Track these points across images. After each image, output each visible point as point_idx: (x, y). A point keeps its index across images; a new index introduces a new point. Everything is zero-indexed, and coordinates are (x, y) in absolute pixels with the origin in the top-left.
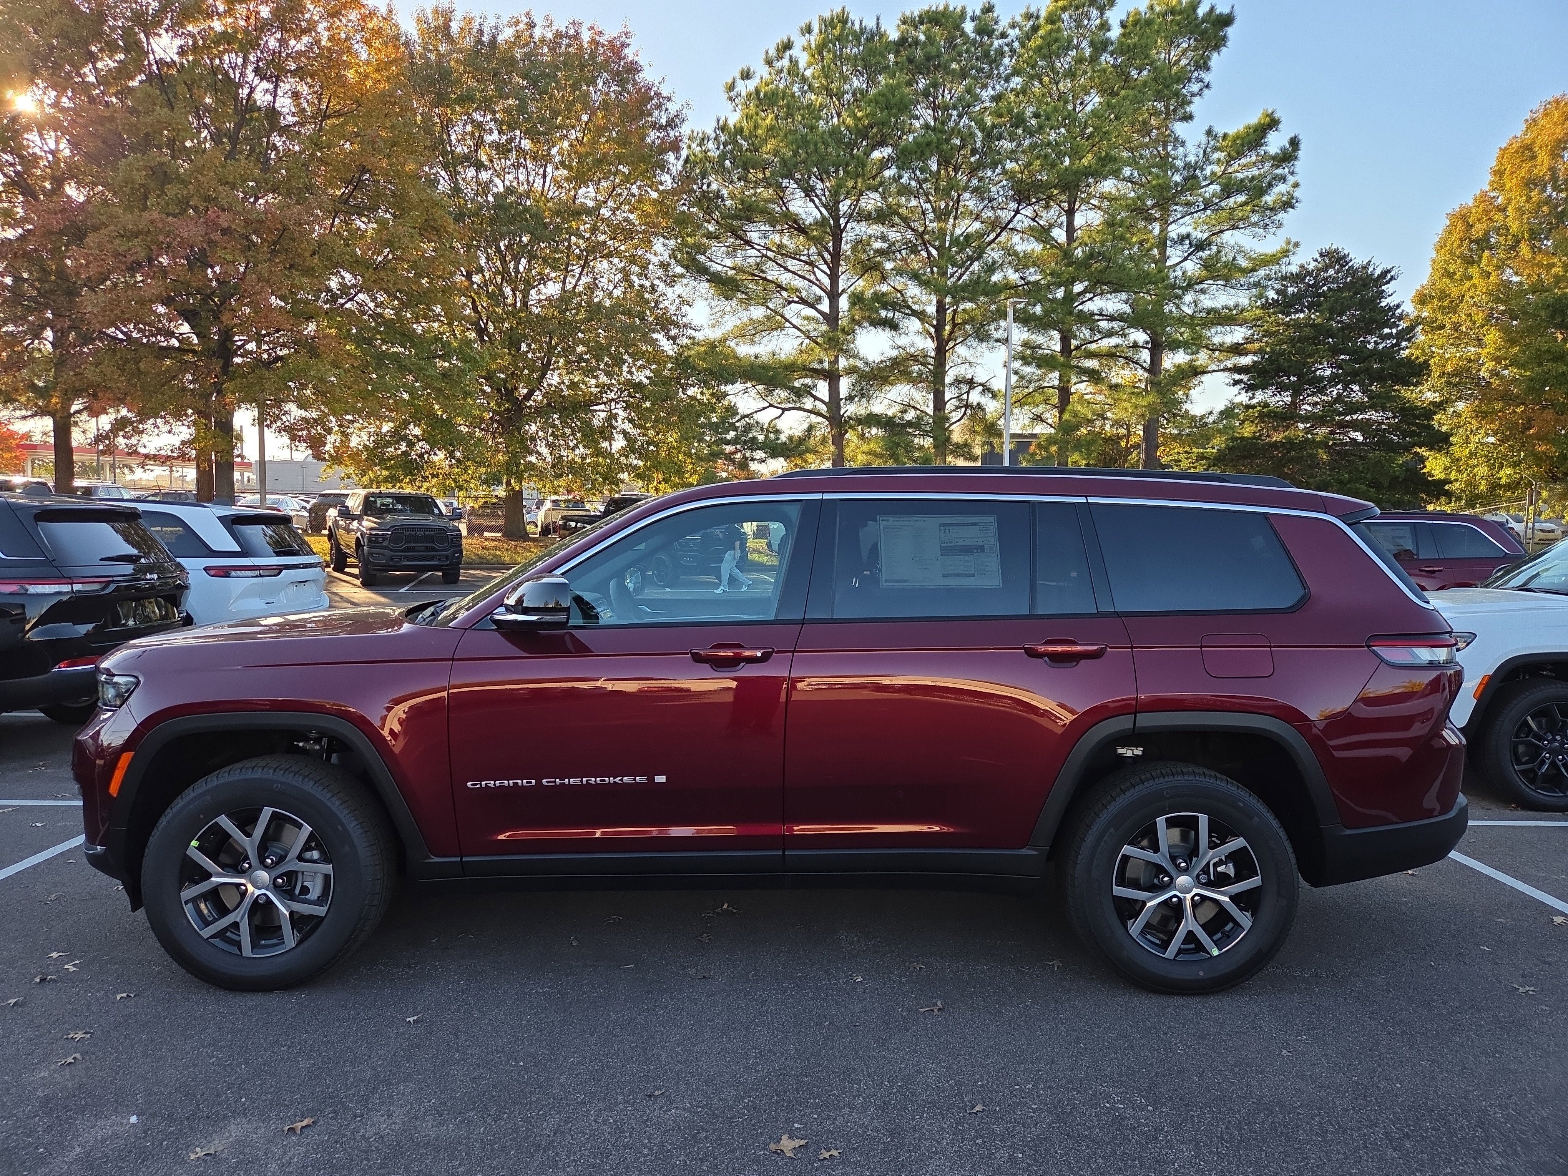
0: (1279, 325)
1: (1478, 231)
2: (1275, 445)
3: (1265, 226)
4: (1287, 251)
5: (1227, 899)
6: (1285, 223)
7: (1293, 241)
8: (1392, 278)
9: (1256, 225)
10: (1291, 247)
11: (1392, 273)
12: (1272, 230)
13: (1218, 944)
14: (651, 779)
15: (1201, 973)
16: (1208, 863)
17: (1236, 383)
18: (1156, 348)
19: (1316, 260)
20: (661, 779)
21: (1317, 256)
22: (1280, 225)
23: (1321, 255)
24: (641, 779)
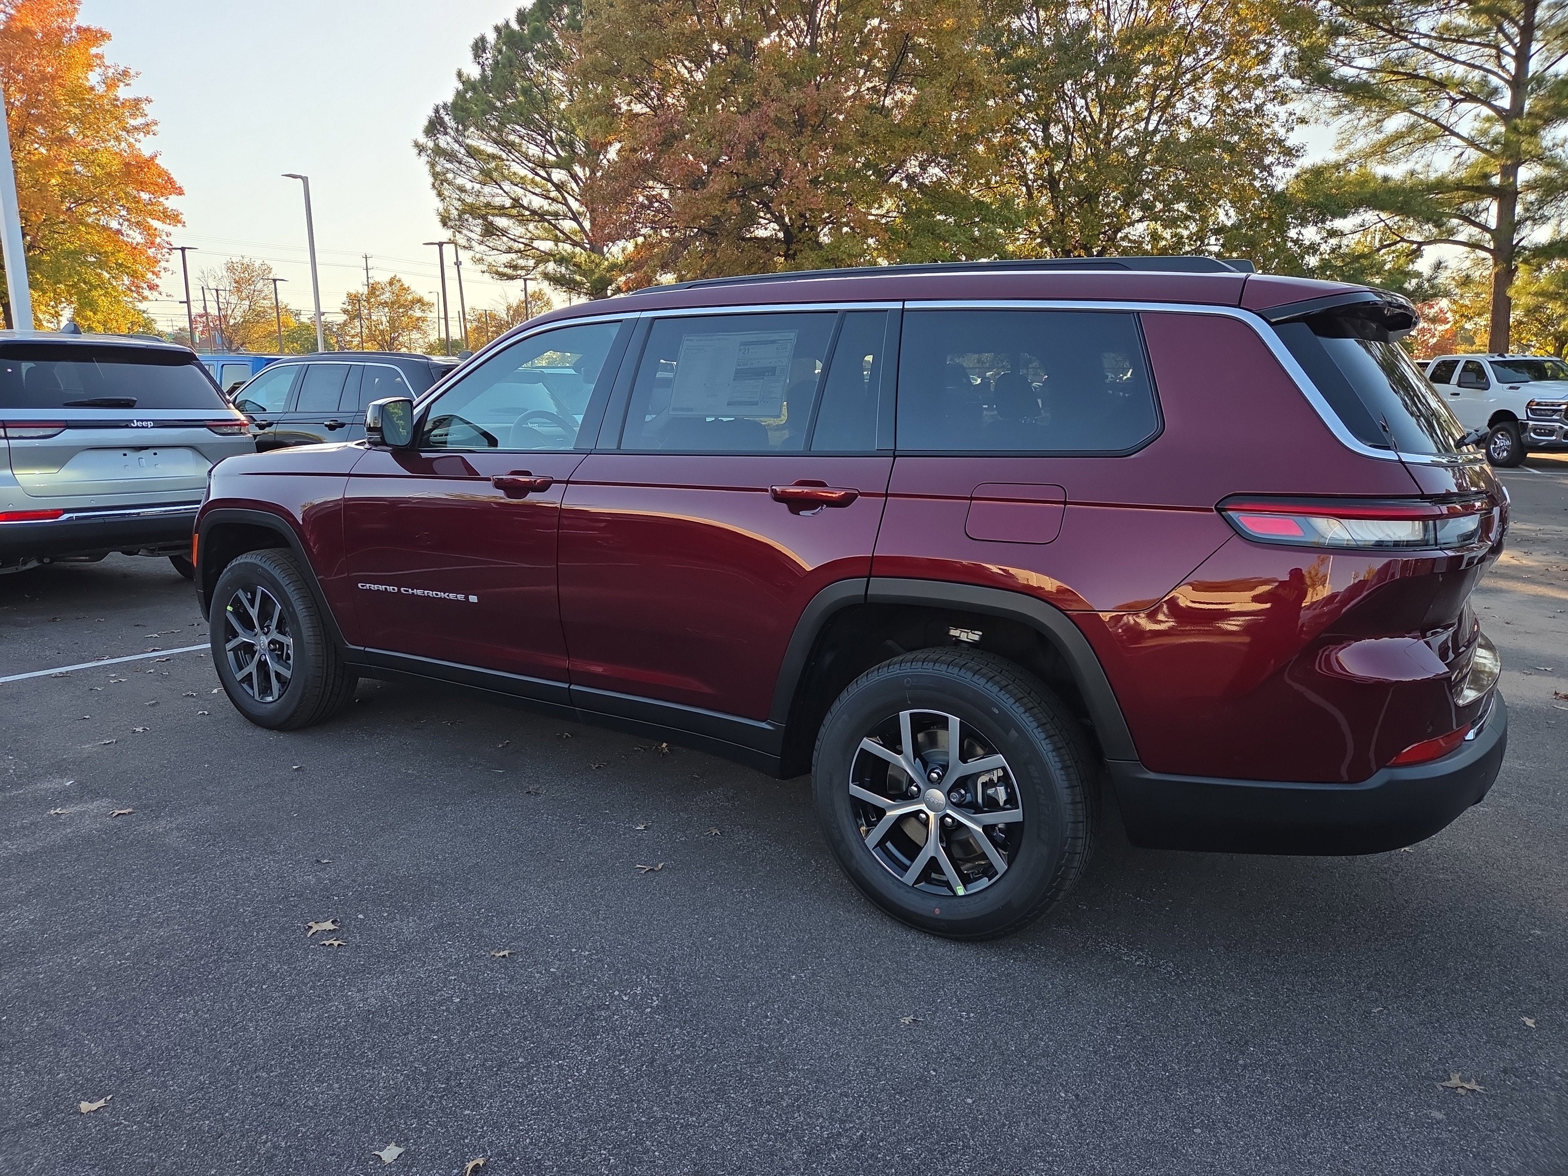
5: (981, 830)
13: (966, 881)
14: (467, 598)
15: (937, 911)
16: (977, 775)
20: (473, 599)
24: (461, 597)
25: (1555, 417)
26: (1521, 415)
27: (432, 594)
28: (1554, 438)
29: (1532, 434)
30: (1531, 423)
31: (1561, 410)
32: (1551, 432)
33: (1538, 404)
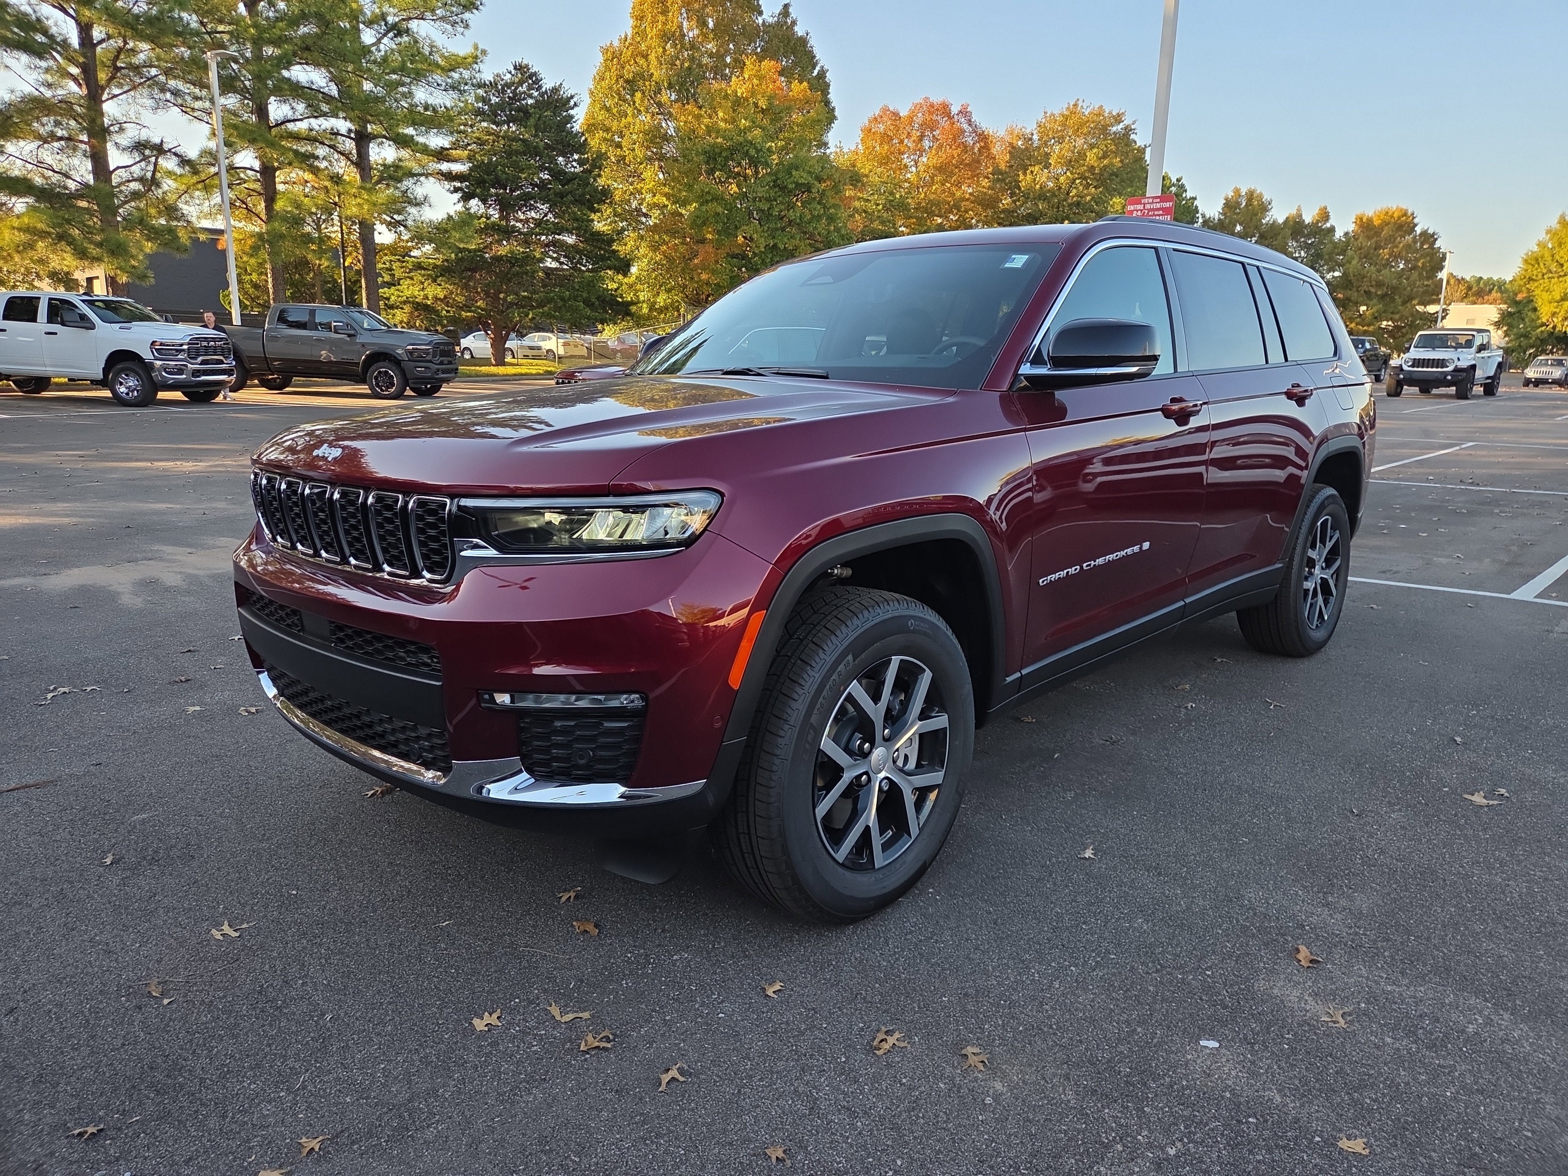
0: (490, 134)
1: (629, 72)
2: (498, 259)
3: (454, 24)
4: (476, 57)
6: (470, 23)
7: (480, 47)
8: (575, 105)
9: (443, 19)
10: (479, 53)
11: (575, 99)
12: (461, 30)
17: (456, 190)
18: (362, 139)
19: (510, 73)
21: (511, 68)
22: (467, 26)
23: (515, 68)
24: (1136, 549)
25: (179, 356)
26: (147, 355)
27: (1111, 557)
28: (184, 376)
29: (164, 373)
30: (159, 363)
31: (183, 350)
32: (180, 371)
33: (161, 344)
